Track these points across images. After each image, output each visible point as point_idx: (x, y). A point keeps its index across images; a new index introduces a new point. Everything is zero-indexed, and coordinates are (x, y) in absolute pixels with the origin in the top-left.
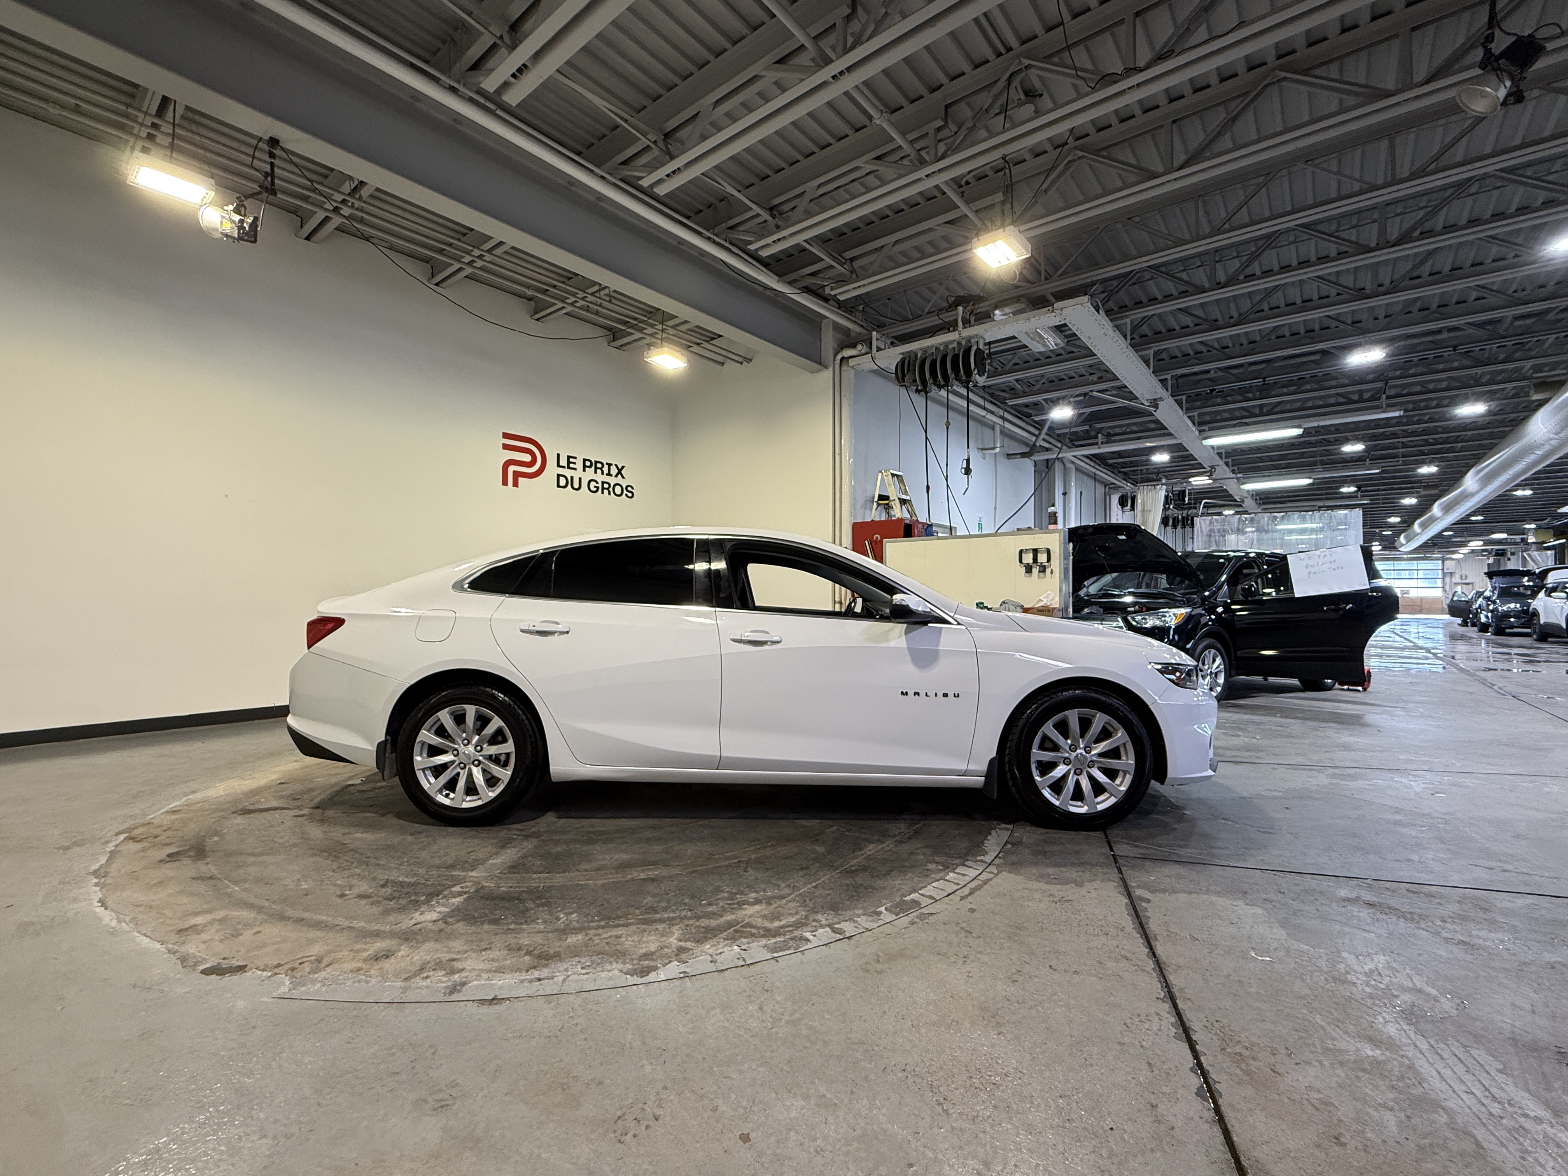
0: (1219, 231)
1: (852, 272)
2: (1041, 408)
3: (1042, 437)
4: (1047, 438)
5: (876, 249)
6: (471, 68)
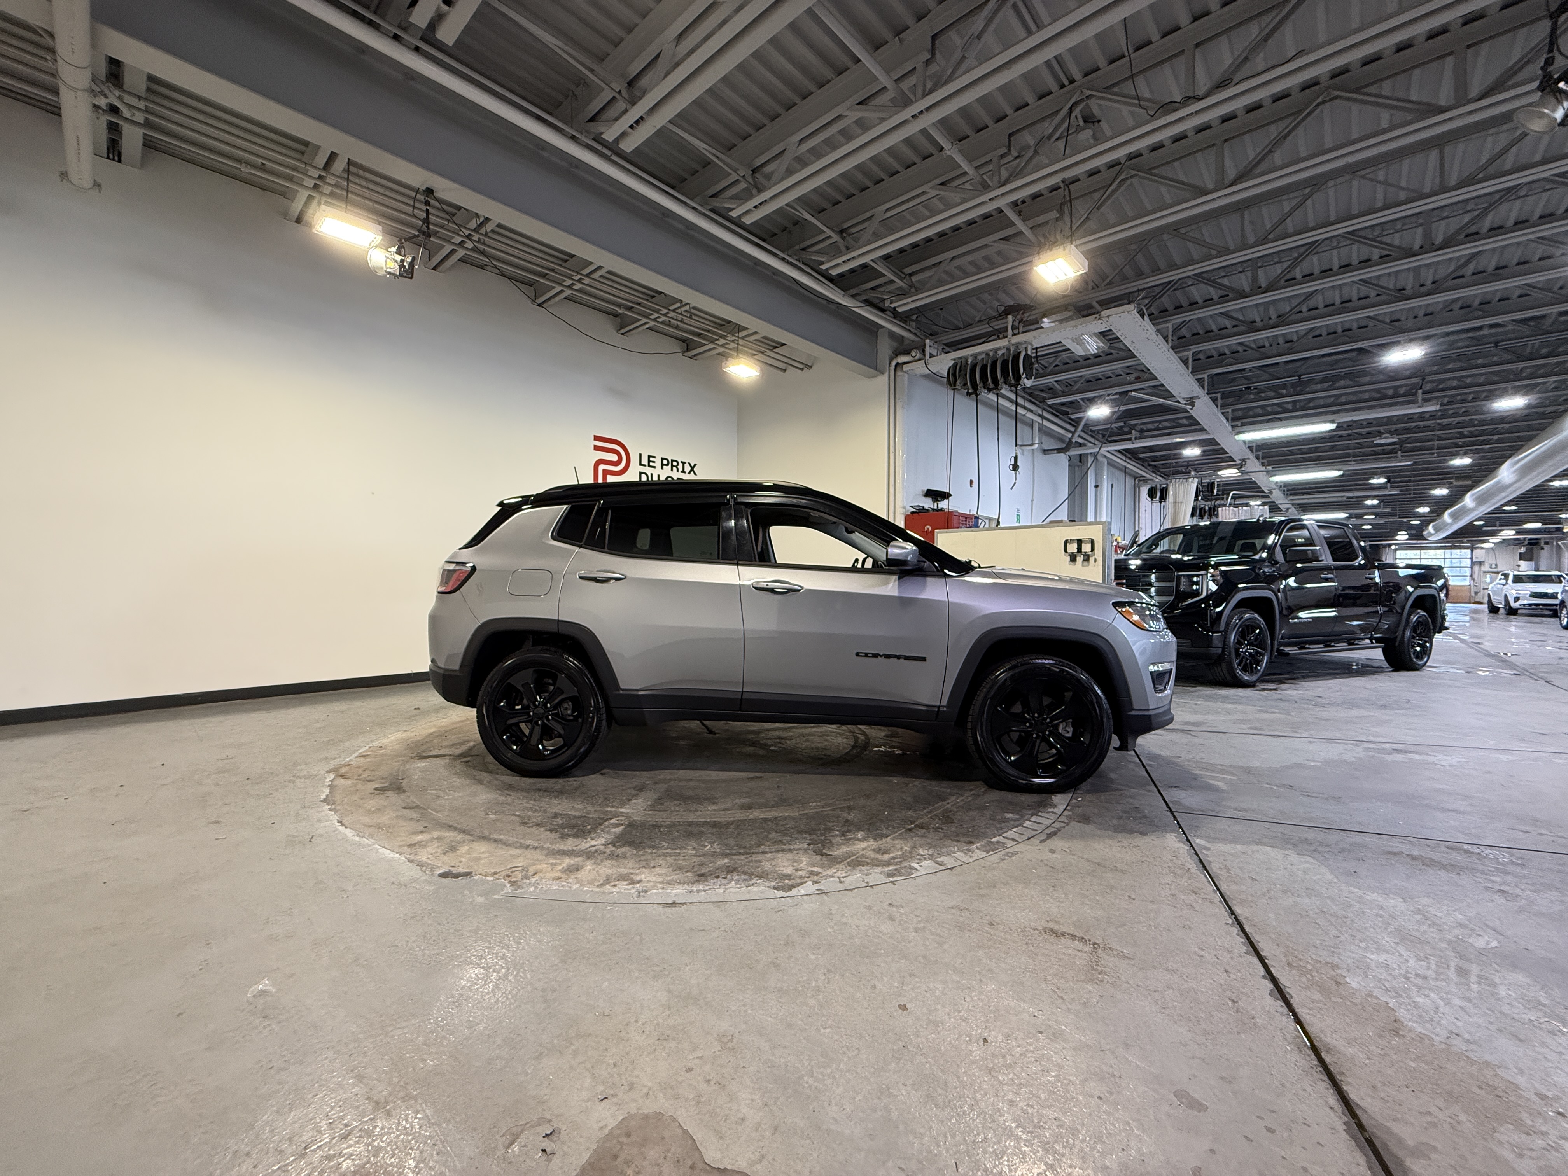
0: (1264, 240)
1: (911, 286)
2: (1077, 406)
3: (1077, 434)
4: (1083, 434)
5: (934, 265)
6: (592, 120)
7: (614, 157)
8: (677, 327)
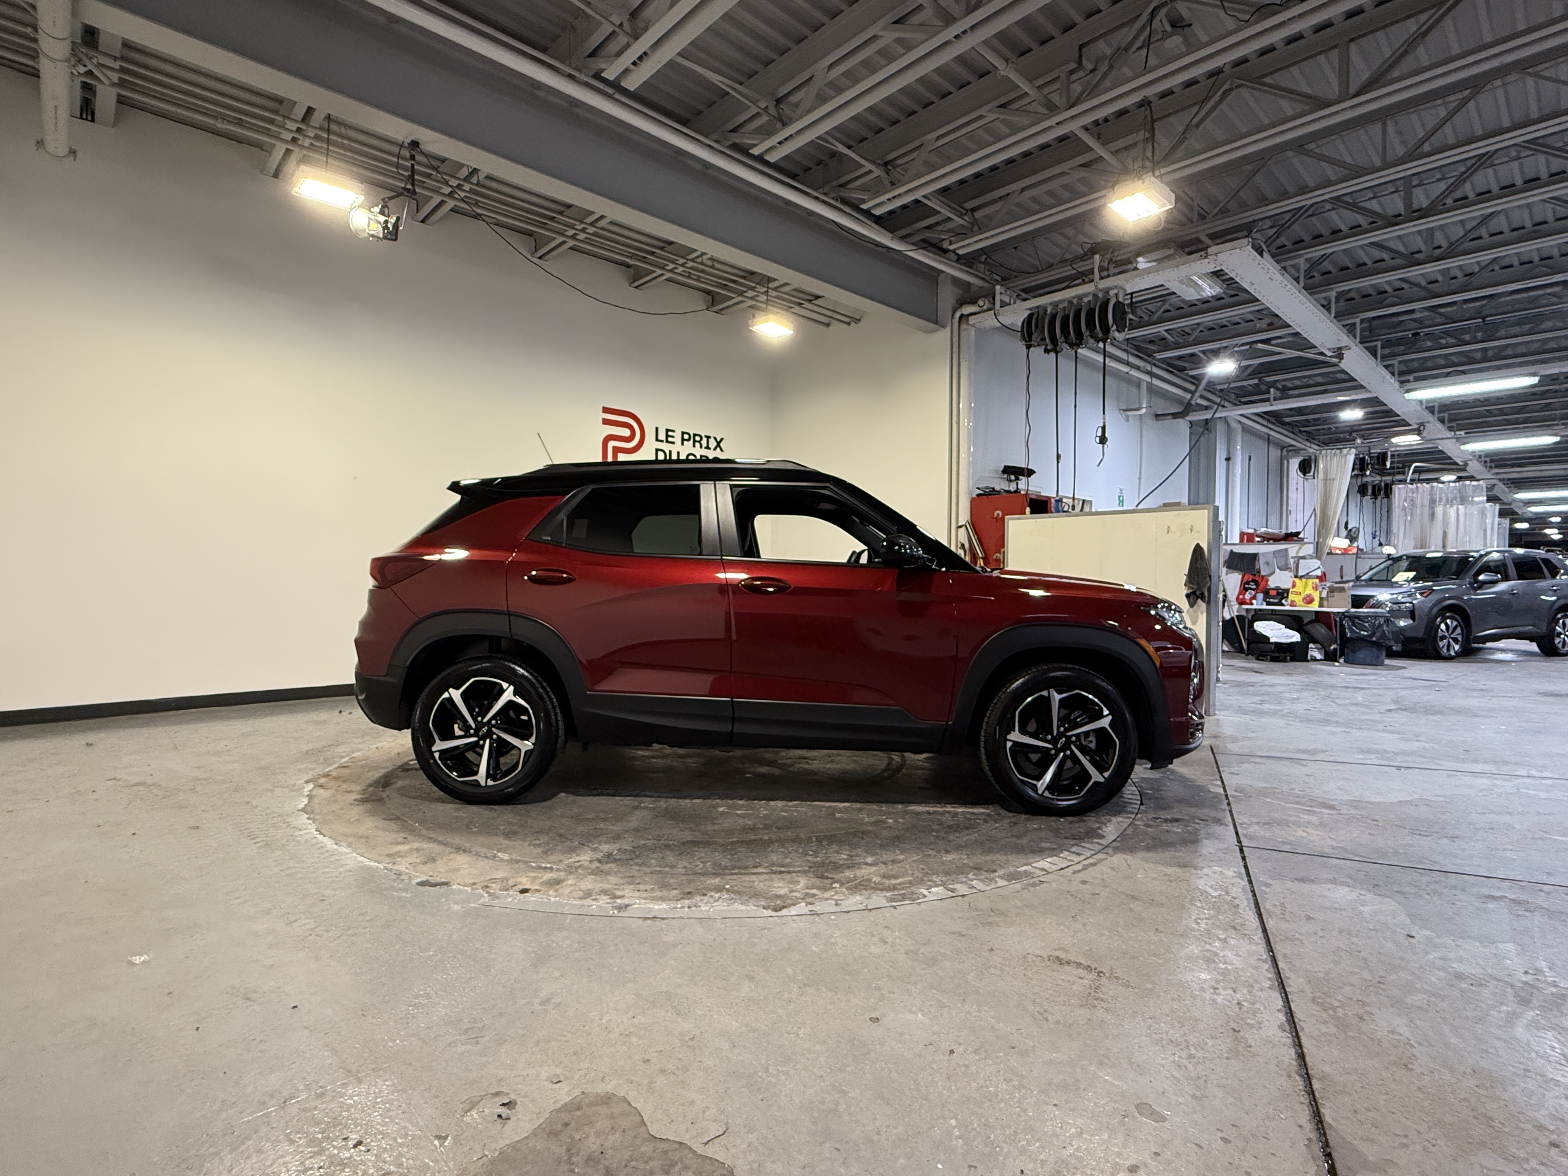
1: (973, 224)
2: (1195, 361)
3: (1197, 394)
4: (1207, 395)
5: (1000, 198)
6: (592, 55)
7: (617, 96)
8: (698, 279)
